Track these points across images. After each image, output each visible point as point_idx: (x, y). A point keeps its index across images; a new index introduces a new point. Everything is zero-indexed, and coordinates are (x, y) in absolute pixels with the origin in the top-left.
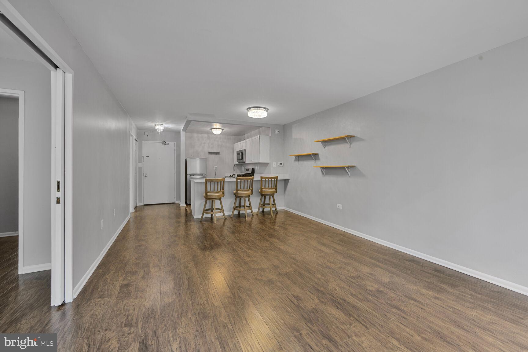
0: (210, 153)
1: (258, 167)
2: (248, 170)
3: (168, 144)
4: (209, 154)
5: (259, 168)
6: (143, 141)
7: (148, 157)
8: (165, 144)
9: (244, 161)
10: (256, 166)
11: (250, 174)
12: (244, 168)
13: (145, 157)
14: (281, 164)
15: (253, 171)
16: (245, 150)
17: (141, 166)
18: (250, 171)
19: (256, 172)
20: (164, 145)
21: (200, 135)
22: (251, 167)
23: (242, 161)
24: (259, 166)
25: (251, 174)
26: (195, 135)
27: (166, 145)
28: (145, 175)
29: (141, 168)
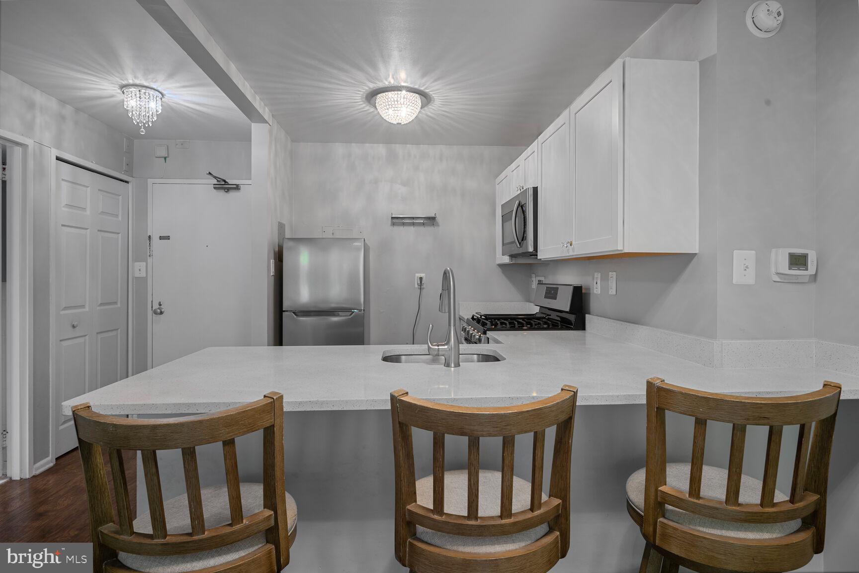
0: (397, 221)
1: (605, 278)
2: (552, 292)
3: (237, 188)
4: (393, 224)
5: (613, 284)
6: (150, 181)
7: (168, 238)
8: (228, 190)
9: (531, 249)
10: (598, 275)
11: (564, 315)
12: (540, 283)
13: (155, 240)
14: (798, 261)
15: (580, 297)
16: (535, 190)
17: (145, 276)
18: (563, 303)
19: (594, 304)
20: (222, 193)
21: (356, 149)
22: (569, 278)
23: (521, 251)
24: (613, 275)
25: (572, 318)
26: (339, 149)
27: (233, 194)
28: (156, 306)
29: (142, 282)
